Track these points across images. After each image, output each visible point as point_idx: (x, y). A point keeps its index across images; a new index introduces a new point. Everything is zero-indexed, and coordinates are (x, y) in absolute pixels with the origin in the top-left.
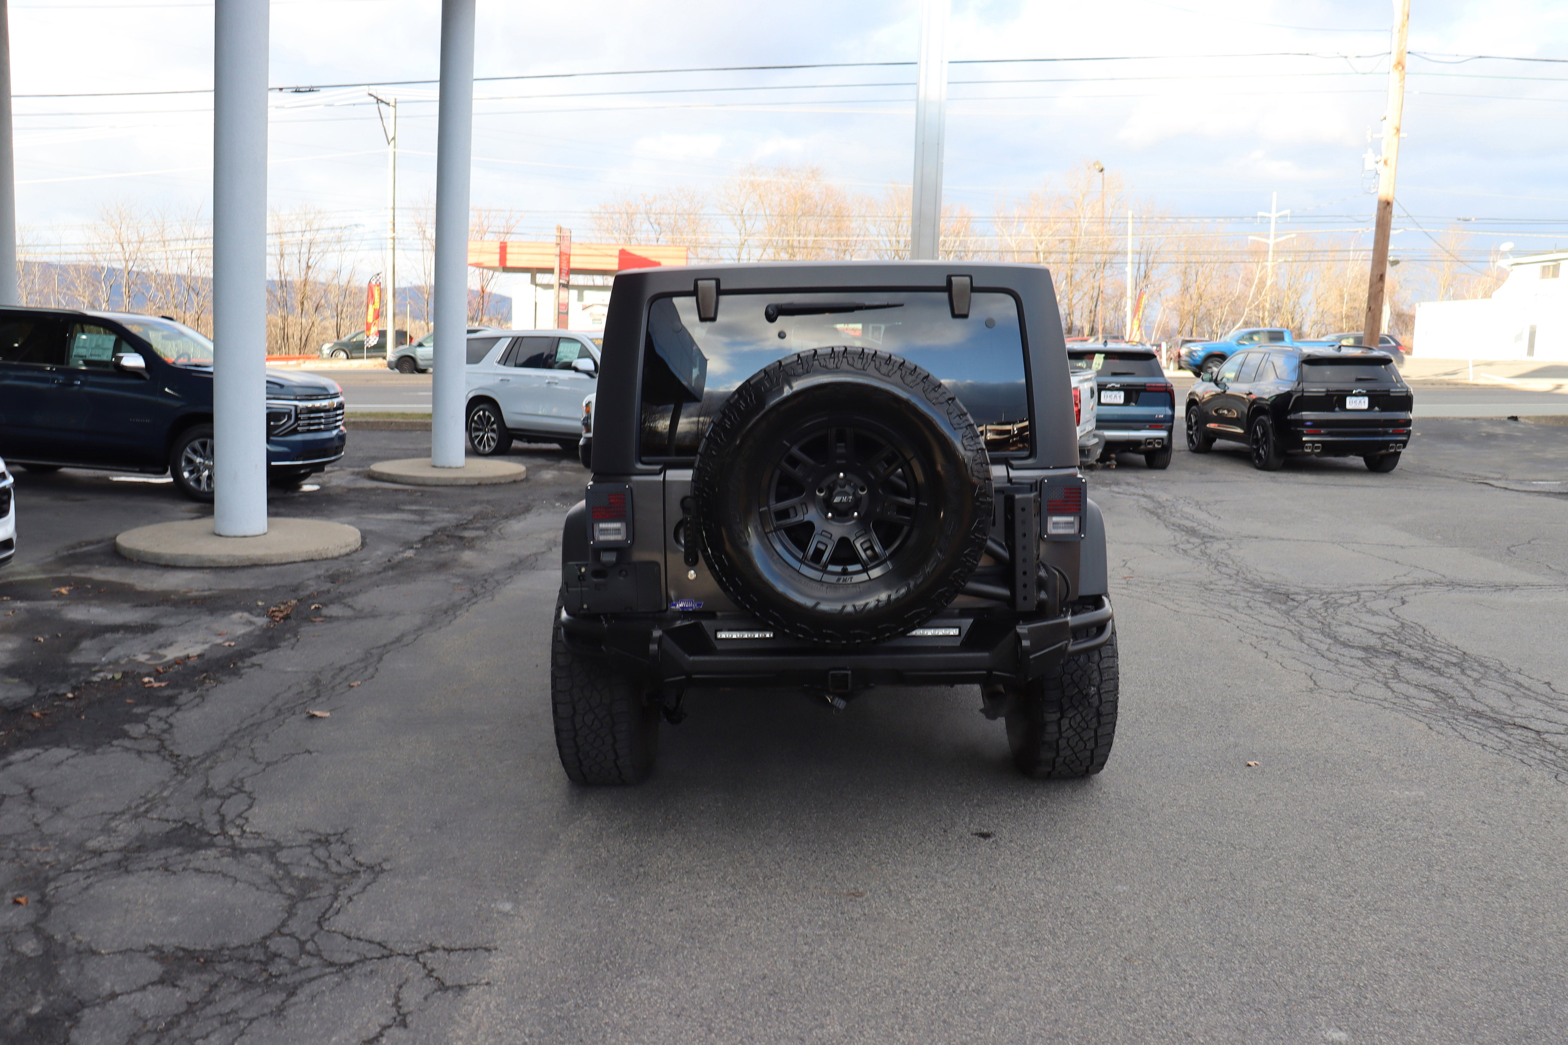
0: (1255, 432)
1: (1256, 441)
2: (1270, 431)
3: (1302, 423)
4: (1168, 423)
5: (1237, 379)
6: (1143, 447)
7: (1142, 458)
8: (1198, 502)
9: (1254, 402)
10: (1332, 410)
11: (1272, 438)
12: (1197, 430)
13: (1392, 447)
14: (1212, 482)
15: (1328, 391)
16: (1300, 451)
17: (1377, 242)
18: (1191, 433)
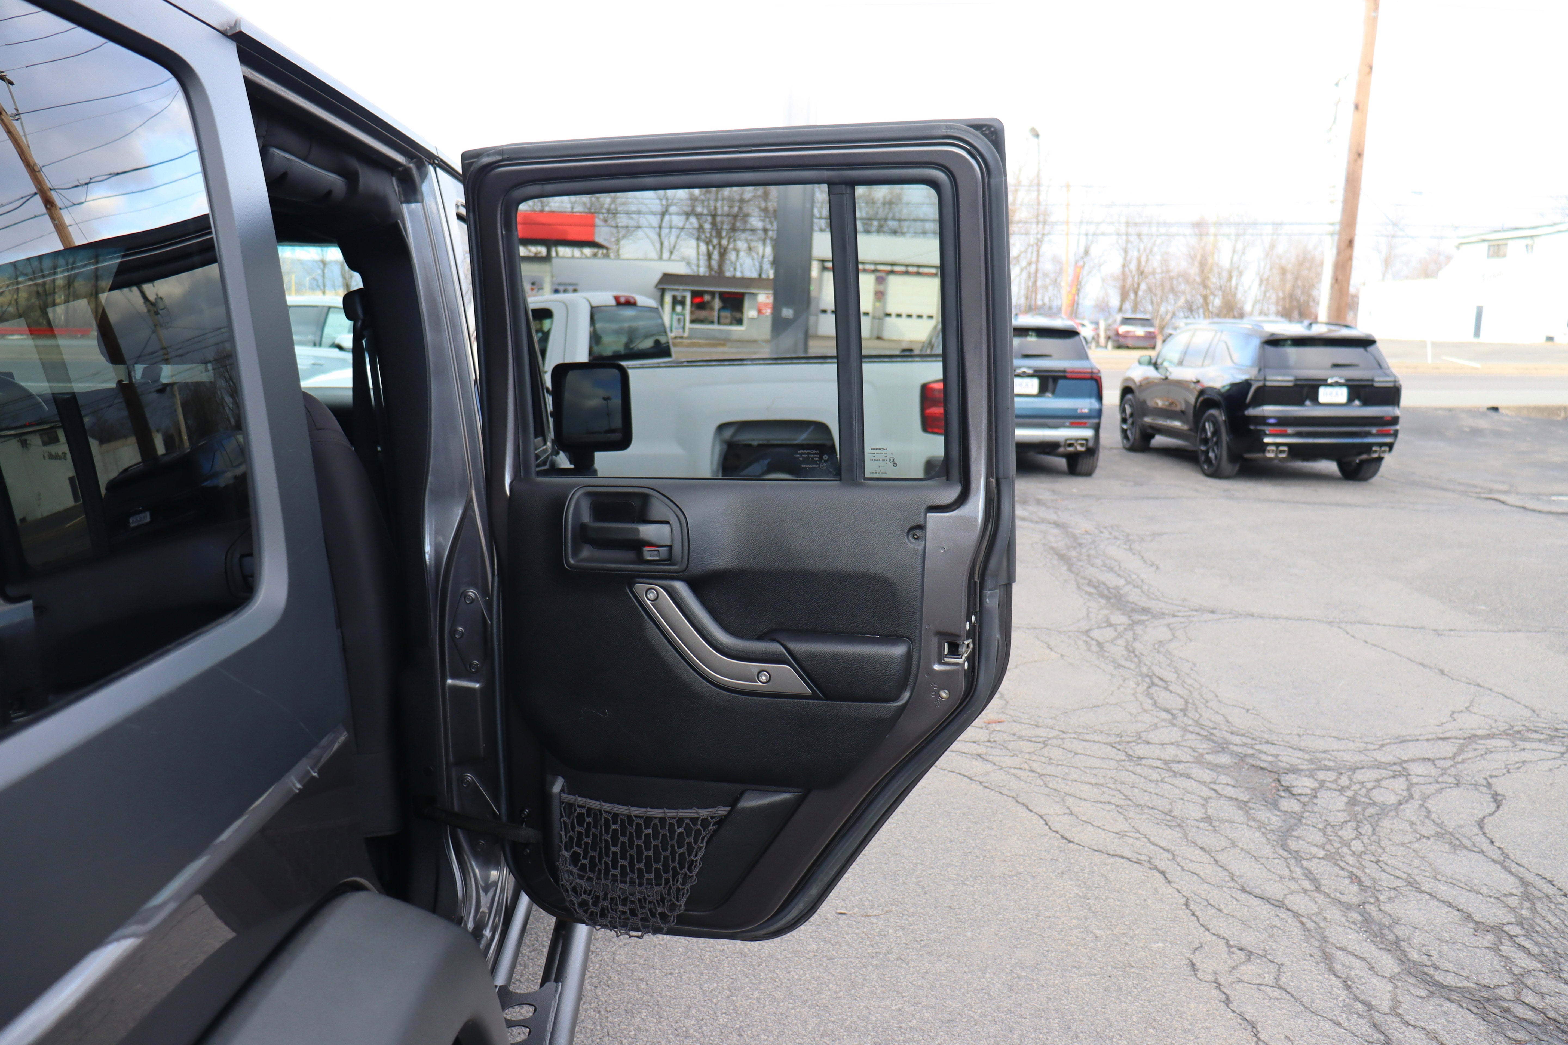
0: (1204, 429)
1: (1205, 441)
2: (1223, 430)
3: (1262, 420)
4: (1095, 419)
5: (1180, 363)
6: (1061, 450)
7: (1062, 462)
8: (1128, 535)
9: (1202, 392)
10: (1301, 403)
11: (1225, 437)
12: (1133, 424)
13: (1376, 452)
14: (1148, 498)
15: (1297, 380)
16: (1260, 455)
17: (1346, 201)
18: (1125, 427)
